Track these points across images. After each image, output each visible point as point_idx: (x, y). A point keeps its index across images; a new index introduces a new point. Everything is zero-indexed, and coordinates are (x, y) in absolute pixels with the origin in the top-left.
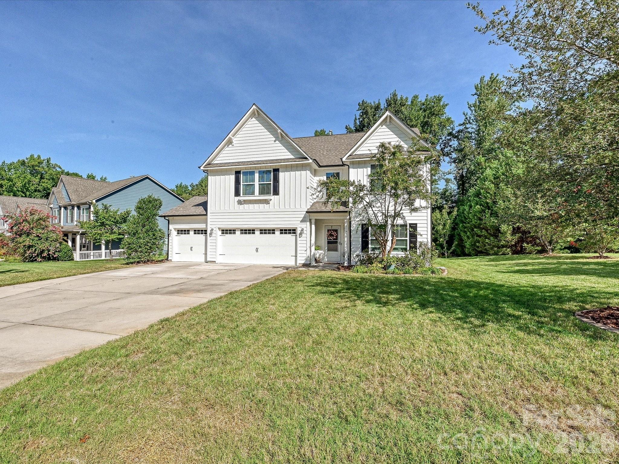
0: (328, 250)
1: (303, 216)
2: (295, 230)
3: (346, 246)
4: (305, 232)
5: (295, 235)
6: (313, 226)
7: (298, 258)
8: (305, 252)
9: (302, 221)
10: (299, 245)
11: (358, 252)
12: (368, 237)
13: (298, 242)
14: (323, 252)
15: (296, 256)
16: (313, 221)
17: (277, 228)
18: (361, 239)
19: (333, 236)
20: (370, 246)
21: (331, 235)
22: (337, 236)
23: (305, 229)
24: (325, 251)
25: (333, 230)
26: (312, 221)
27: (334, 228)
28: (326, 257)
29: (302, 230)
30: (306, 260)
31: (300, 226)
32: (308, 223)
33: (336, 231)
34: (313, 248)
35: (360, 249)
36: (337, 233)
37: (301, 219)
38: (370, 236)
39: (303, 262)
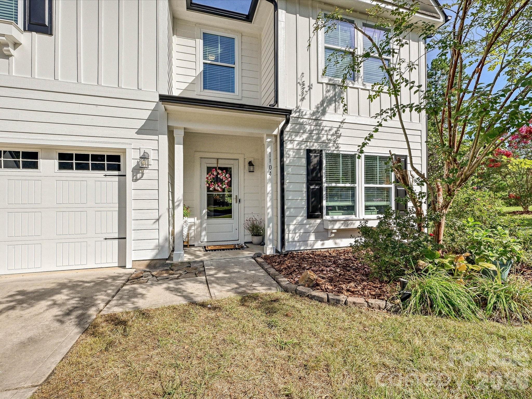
0: (209, 216)
1: (146, 115)
2: (117, 158)
3: (269, 204)
4: (153, 164)
5: (116, 173)
6: (179, 149)
7: (130, 244)
8: (156, 226)
9: (141, 131)
10: (131, 205)
11: (299, 219)
12: (320, 183)
13: (131, 194)
14: (198, 222)
15: (122, 238)
16: (179, 135)
17: (48, 149)
18: (305, 185)
19: (221, 181)
20: (325, 203)
21: (217, 180)
22: (230, 184)
23: (153, 155)
24: (201, 218)
25: (221, 169)
26: (175, 132)
27: (222, 164)
28: (204, 233)
29: (145, 157)
30: (160, 248)
31: (136, 144)
32: (164, 139)
33: (227, 170)
34: (179, 211)
35: (304, 212)
36: (231, 177)
37: (140, 124)
38: (324, 180)
39: (150, 255)
